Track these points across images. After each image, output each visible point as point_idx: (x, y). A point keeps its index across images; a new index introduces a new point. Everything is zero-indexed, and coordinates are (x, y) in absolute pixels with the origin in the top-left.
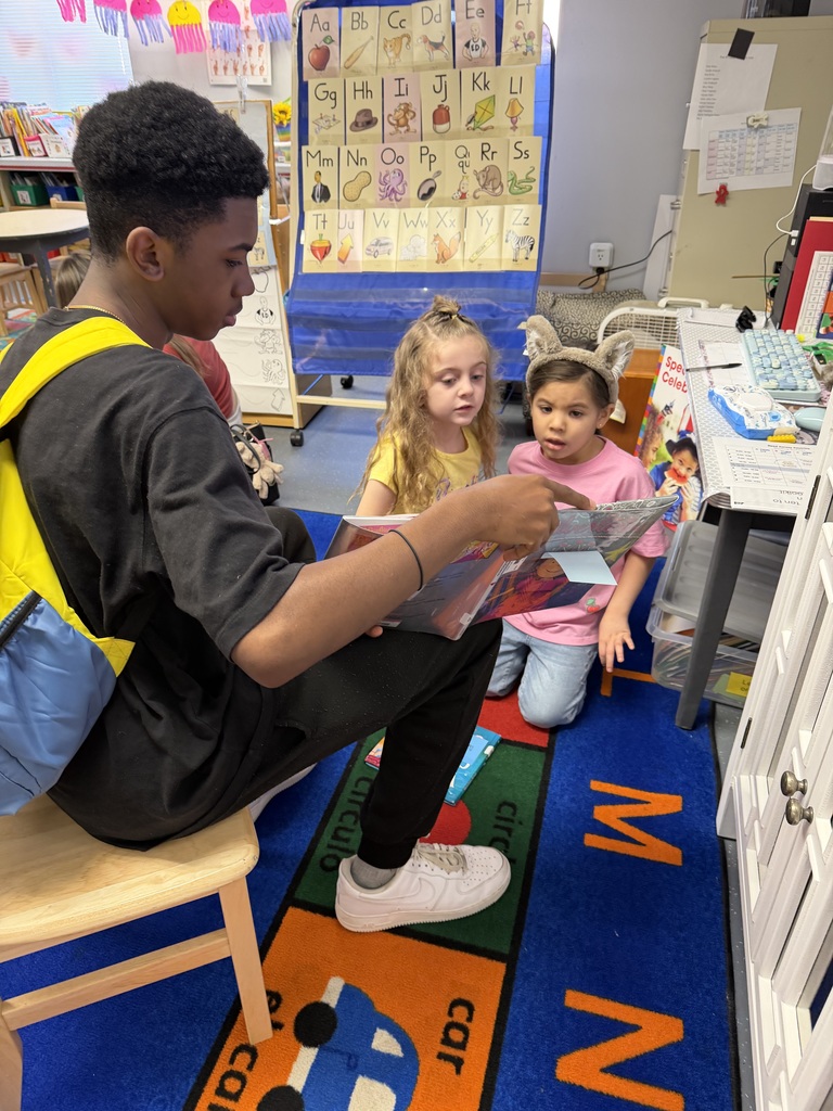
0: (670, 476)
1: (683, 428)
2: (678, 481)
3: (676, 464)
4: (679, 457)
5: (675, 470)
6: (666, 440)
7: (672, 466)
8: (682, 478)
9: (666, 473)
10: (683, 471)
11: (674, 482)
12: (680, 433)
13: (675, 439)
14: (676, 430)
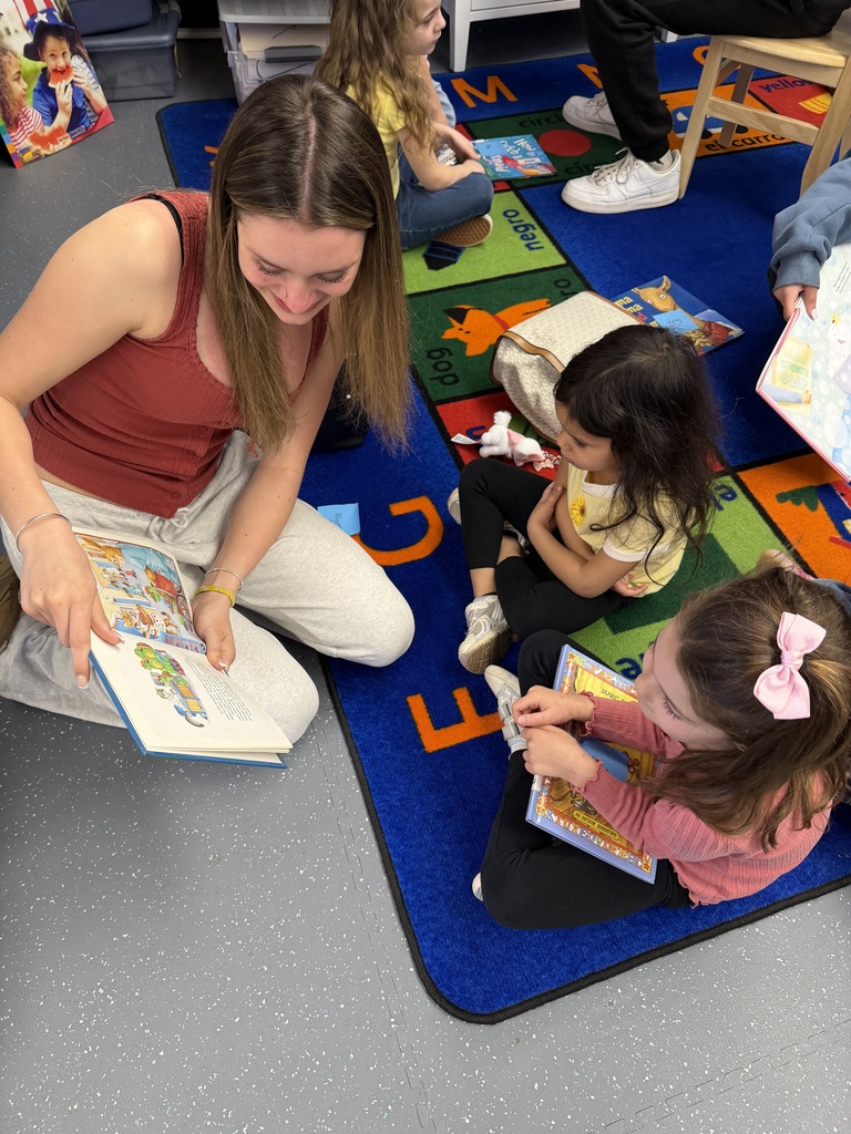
0: (55, 83)
1: (26, 18)
2: (66, 78)
3: (51, 64)
4: (47, 54)
5: (55, 71)
6: (20, 51)
7: (50, 70)
8: (65, 71)
9: (51, 85)
10: (61, 63)
11: (64, 83)
12: (28, 27)
13: (28, 38)
14: (21, 29)
